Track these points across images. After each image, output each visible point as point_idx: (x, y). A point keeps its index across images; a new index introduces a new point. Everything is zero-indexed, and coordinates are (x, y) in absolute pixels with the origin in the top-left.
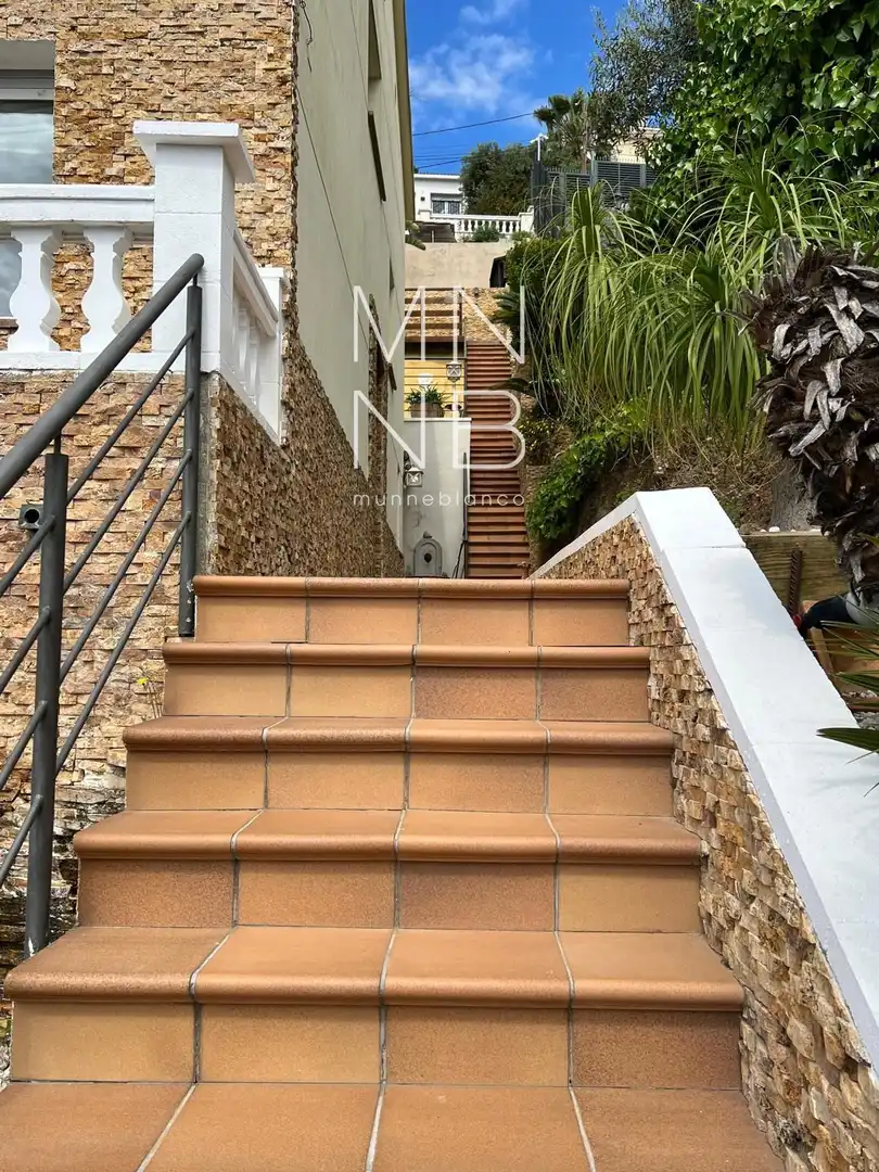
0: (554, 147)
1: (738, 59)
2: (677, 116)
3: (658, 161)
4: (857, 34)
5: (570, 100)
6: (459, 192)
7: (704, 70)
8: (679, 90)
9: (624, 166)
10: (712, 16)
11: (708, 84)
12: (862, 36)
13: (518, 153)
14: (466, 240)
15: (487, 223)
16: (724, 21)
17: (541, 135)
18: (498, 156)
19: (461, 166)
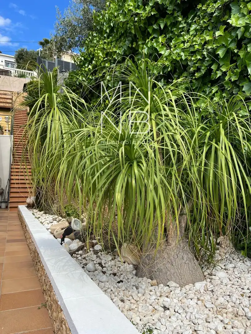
0: (45, 53)
1: (109, 32)
2: (85, 48)
3: (78, 63)
4: (162, 27)
5: (50, 41)
6: (14, 61)
7: (95, 35)
8: (87, 40)
9: (65, 62)
10: (99, 16)
11: (97, 39)
12: (164, 27)
13: (33, 53)
14: (15, 76)
15: (22, 72)
16: (103, 18)
17: (40, 48)
18: (27, 53)
19: (15, 53)
